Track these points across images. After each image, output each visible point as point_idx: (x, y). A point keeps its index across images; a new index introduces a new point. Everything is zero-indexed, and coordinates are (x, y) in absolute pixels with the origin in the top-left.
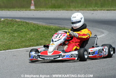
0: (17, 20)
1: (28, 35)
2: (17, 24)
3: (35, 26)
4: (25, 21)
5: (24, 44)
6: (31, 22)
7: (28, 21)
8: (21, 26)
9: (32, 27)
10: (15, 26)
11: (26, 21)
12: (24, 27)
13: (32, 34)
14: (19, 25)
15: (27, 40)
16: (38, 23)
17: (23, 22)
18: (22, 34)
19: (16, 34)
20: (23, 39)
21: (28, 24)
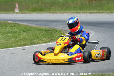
0: (9, 22)
1: (21, 35)
2: (9, 25)
3: (26, 27)
4: (16, 23)
5: (19, 43)
6: (22, 23)
7: (19, 23)
8: (14, 28)
9: (24, 28)
10: (8, 28)
11: (18, 23)
12: (17, 28)
13: (25, 34)
14: (11, 27)
15: (22, 40)
16: (29, 24)
17: (15, 24)
18: (16, 34)
19: (10, 35)
20: (18, 39)
21: (20, 25)
